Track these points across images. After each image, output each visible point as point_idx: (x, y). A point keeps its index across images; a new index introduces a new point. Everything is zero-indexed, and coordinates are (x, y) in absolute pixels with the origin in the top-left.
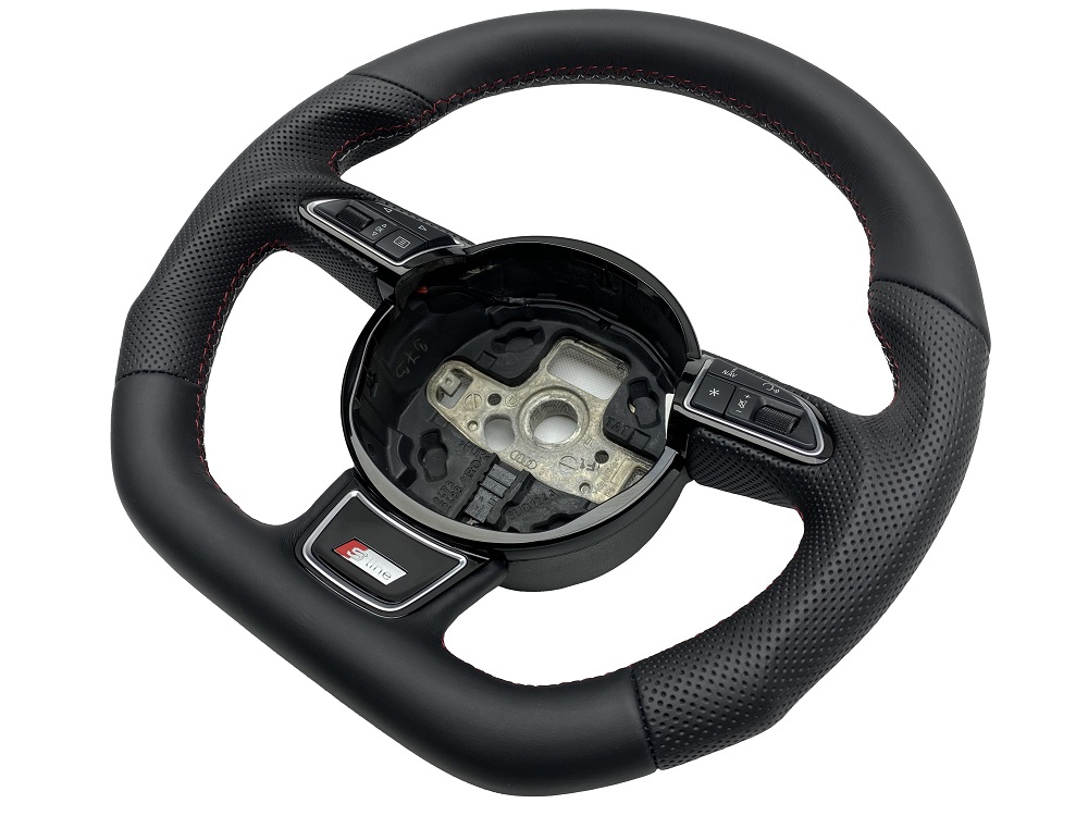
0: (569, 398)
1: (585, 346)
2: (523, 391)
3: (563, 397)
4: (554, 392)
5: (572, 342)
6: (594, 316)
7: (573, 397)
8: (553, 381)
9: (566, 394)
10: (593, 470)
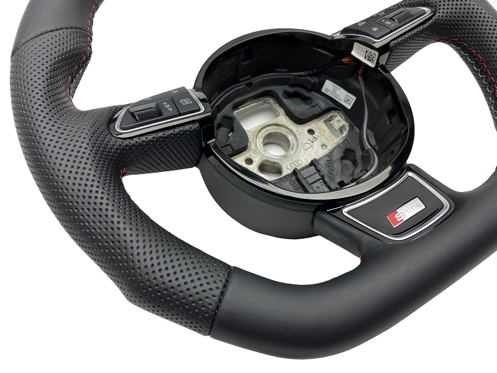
0: (267, 130)
1: (243, 107)
2: (252, 146)
3: (265, 132)
4: (260, 135)
5: (237, 111)
6: (242, 86)
7: (268, 128)
8: (255, 131)
9: (264, 130)
10: (317, 139)
